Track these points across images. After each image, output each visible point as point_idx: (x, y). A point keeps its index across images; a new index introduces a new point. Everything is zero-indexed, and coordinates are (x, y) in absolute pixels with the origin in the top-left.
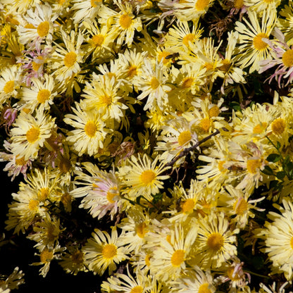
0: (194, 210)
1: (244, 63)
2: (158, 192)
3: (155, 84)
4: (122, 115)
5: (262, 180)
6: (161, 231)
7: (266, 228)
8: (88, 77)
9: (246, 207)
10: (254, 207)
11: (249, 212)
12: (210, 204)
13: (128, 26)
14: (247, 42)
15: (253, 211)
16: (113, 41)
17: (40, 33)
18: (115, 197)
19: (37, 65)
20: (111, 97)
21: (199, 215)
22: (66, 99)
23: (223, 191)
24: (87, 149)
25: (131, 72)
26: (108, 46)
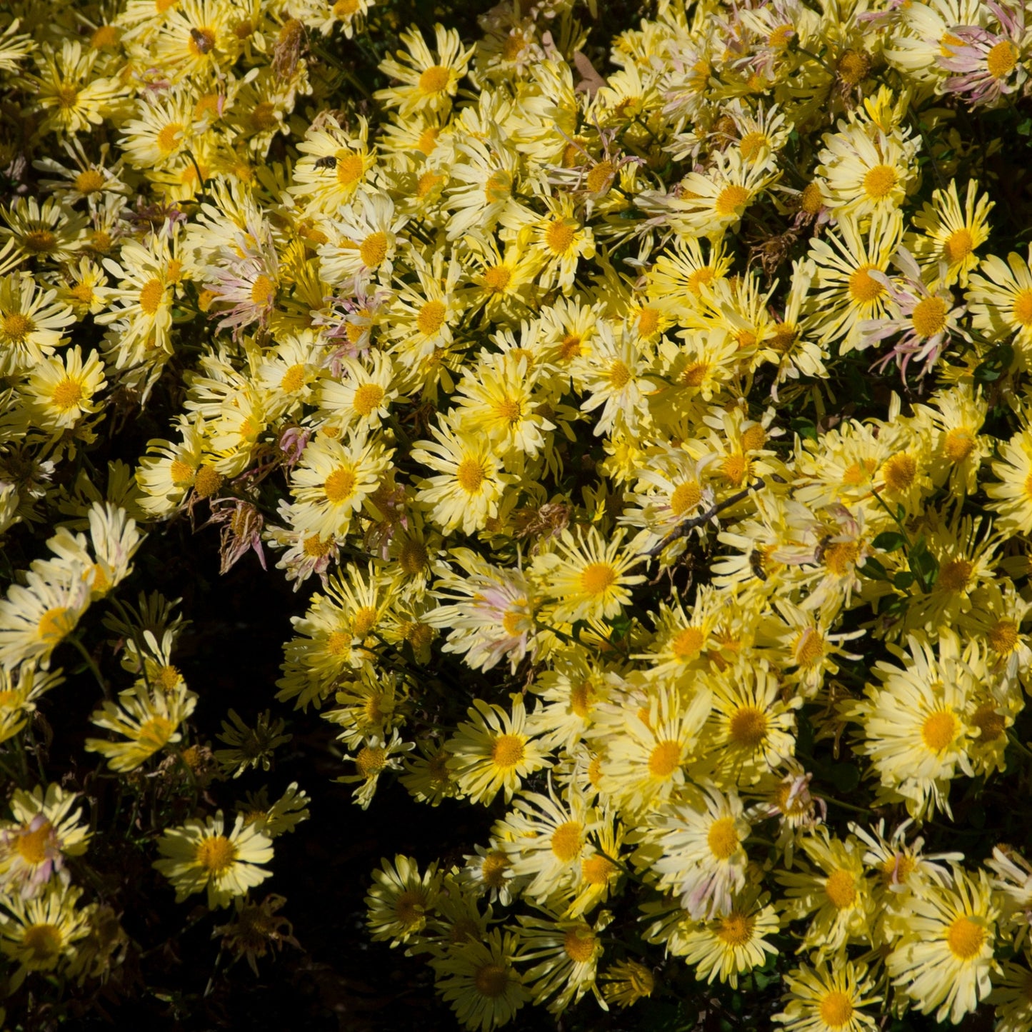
0: (702, 653)
1: (827, 332)
2: (618, 612)
3: (621, 377)
4: (540, 443)
5: (859, 589)
6: (626, 700)
7: (864, 697)
8: (470, 358)
9: (819, 652)
10: (836, 650)
11: (826, 661)
12: (739, 640)
13: (563, 247)
14: (837, 284)
15: (835, 658)
16: (530, 280)
17: (366, 258)
18: (521, 622)
19: (356, 329)
20: (518, 404)
21: (713, 665)
22: (421, 409)
23: (769, 611)
24: (462, 519)
25: (567, 347)
26: (519, 292)
